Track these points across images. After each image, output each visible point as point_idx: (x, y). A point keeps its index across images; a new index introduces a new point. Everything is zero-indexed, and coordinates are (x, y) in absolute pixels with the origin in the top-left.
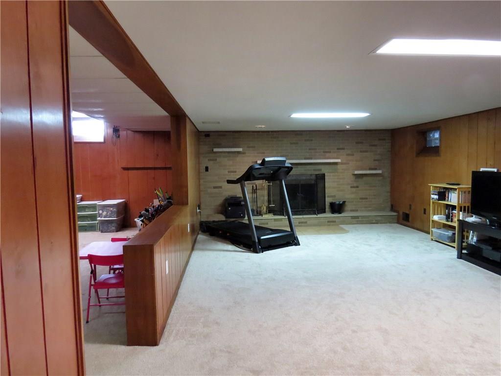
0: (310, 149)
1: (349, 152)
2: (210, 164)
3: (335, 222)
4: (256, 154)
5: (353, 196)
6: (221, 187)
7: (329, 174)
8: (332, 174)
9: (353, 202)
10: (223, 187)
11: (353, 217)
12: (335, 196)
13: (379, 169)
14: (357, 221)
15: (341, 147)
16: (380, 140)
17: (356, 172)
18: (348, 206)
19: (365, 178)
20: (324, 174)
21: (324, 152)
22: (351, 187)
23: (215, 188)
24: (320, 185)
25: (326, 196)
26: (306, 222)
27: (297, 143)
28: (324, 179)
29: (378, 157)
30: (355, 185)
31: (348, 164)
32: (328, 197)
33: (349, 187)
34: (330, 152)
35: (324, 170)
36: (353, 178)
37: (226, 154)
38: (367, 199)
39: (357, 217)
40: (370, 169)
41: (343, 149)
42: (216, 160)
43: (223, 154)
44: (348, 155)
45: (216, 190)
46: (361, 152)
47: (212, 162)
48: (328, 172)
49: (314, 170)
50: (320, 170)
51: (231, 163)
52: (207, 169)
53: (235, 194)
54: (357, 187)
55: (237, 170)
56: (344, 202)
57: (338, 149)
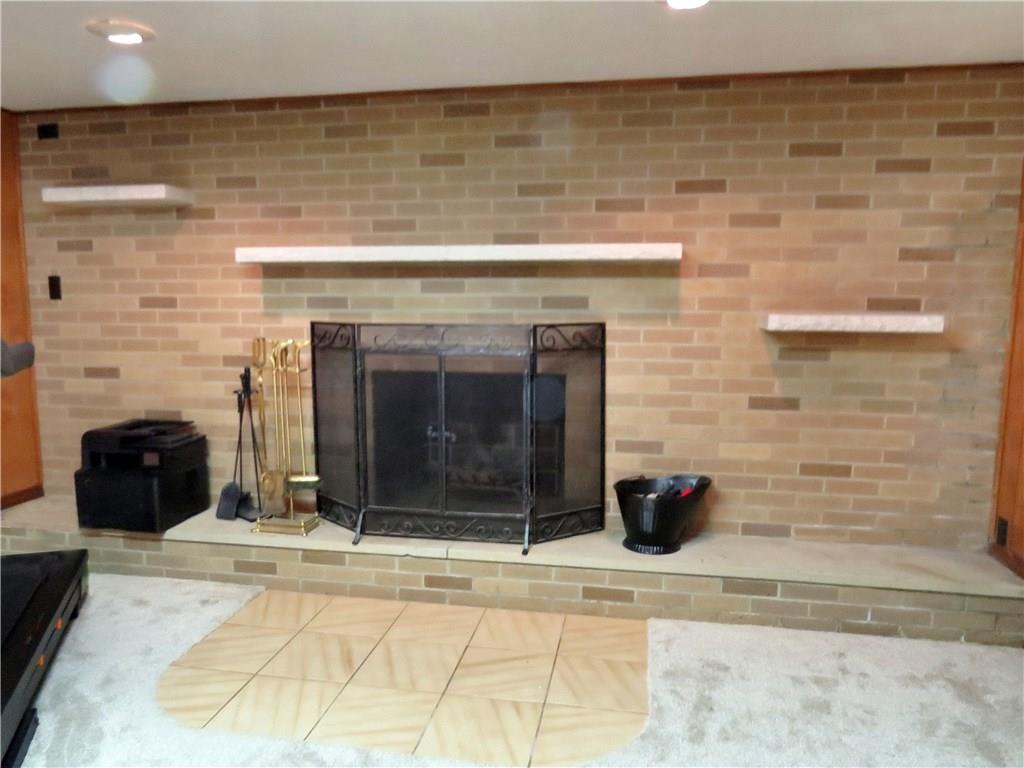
0: (524, 190)
1: (751, 204)
2: (66, 266)
3: (626, 596)
4: (259, 219)
5: (762, 452)
6: (113, 373)
7: (628, 327)
8: (642, 328)
9: (762, 483)
10: (122, 370)
11: (731, 584)
12: (654, 447)
13: (934, 308)
14: (757, 606)
15: (703, 176)
16: (945, 130)
17: (777, 322)
18: (733, 508)
19: (837, 358)
20: (602, 327)
21: (602, 206)
22: (755, 404)
23: (92, 373)
24: (577, 386)
25: (611, 440)
26: (465, 584)
27: (458, 160)
28: (599, 350)
29: (929, 237)
30: (777, 392)
31: (744, 271)
32: (623, 447)
33: (743, 398)
34: (637, 206)
35: (604, 302)
36: (769, 354)
37: (131, 219)
38: (845, 471)
39: (763, 586)
40: (877, 306)
41: (716, 186)
42: (88, 246)
43: (115, 220)
44: (738, 220)
45: (98, 385)
46: (823, 203)
47: (72, 256)
48: (622, 317)
49: (549, 303)
50: (582, 303)
51: (150, 259)
52: (55, 288)
53: (173, 408)
54: (792, 404)
55: (178, 296)
56: (704, 484)
57: (684, 187)
